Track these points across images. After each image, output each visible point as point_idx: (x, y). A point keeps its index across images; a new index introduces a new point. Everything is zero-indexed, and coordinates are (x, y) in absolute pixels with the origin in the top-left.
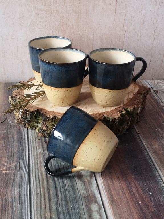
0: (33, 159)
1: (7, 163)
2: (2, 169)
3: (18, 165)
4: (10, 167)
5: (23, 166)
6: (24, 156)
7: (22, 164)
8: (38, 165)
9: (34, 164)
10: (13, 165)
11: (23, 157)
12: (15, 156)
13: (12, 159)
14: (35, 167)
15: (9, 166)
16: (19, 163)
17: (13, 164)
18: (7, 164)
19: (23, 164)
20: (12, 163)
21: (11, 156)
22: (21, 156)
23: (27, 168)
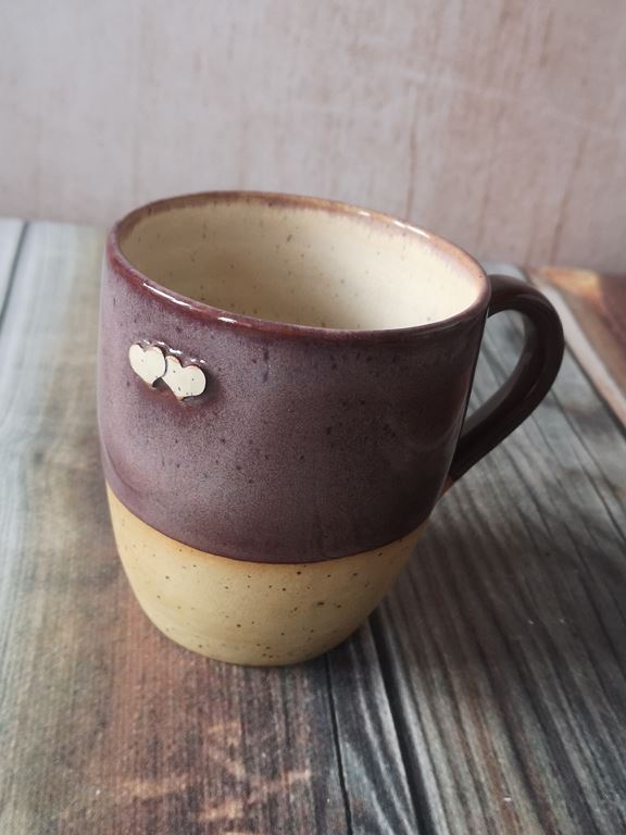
0: (436, 745)
1: (248, 762)
2: (213, 815)
3: (335, 793)
4: (272, 802)
5: (374, 795)
6: (367, 716)
7: (358, 780)
8: (482, 801)
9: (449, 791)
10: (295, 787)
11: (360, 718)
12: (296, 703)
13: (279, 727)
14: (468, 815)
15: (263, 790)
16: (334, 773)
17: (293, 777)
18: (249, 770)
19: (365, 780)
20: (288, 768)
21: (271, 708)
22: (343, 712)
23: (406, 822)
